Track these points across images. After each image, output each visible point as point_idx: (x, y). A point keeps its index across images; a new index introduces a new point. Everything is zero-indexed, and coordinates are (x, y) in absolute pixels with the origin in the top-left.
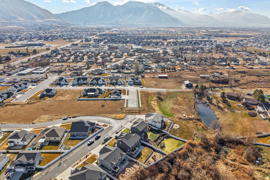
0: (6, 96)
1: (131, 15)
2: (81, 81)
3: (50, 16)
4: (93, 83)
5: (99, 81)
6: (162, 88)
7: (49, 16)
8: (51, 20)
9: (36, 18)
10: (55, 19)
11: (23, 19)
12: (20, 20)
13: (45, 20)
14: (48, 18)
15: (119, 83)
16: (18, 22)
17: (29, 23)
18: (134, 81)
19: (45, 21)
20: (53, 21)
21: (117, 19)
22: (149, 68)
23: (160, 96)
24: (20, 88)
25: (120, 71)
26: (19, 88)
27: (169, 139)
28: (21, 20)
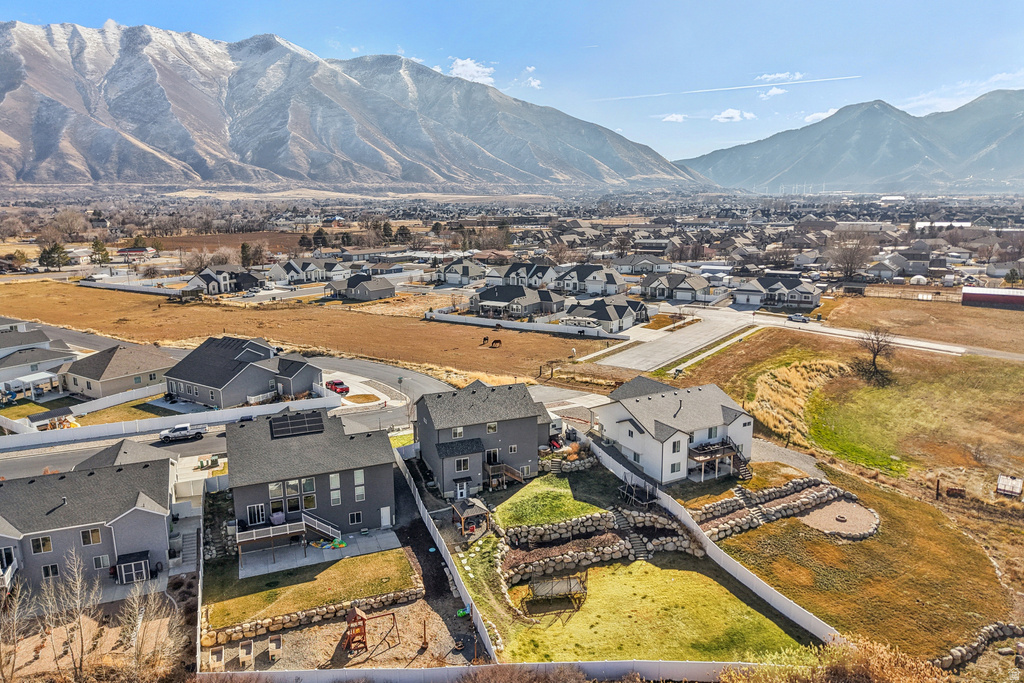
0: (228, 282)
1: (994, 146)
2: (517, 274)
3: (652, 164)
4: (566, 288)
5: (590, 278)
6: (945, 341)
7: (651, 166)
8: (653, 176)
9: (608, 174)
10: (667, 173)
11: (567, 177)
12: (557, 180)
13: (633, 178)
14: (643, 173)
15: (680, 295)
16: (552, 186)
17: (581, 188)
18: (770, 290)
19: (631, 182)
20: (659, 179)
21: (917, 166)
22: (932, 269)
23: (880, 360)
24: (303, 275)
25: (747, 270)
26: (298, 272)
27: (671, 572)
28: (561, 178)
